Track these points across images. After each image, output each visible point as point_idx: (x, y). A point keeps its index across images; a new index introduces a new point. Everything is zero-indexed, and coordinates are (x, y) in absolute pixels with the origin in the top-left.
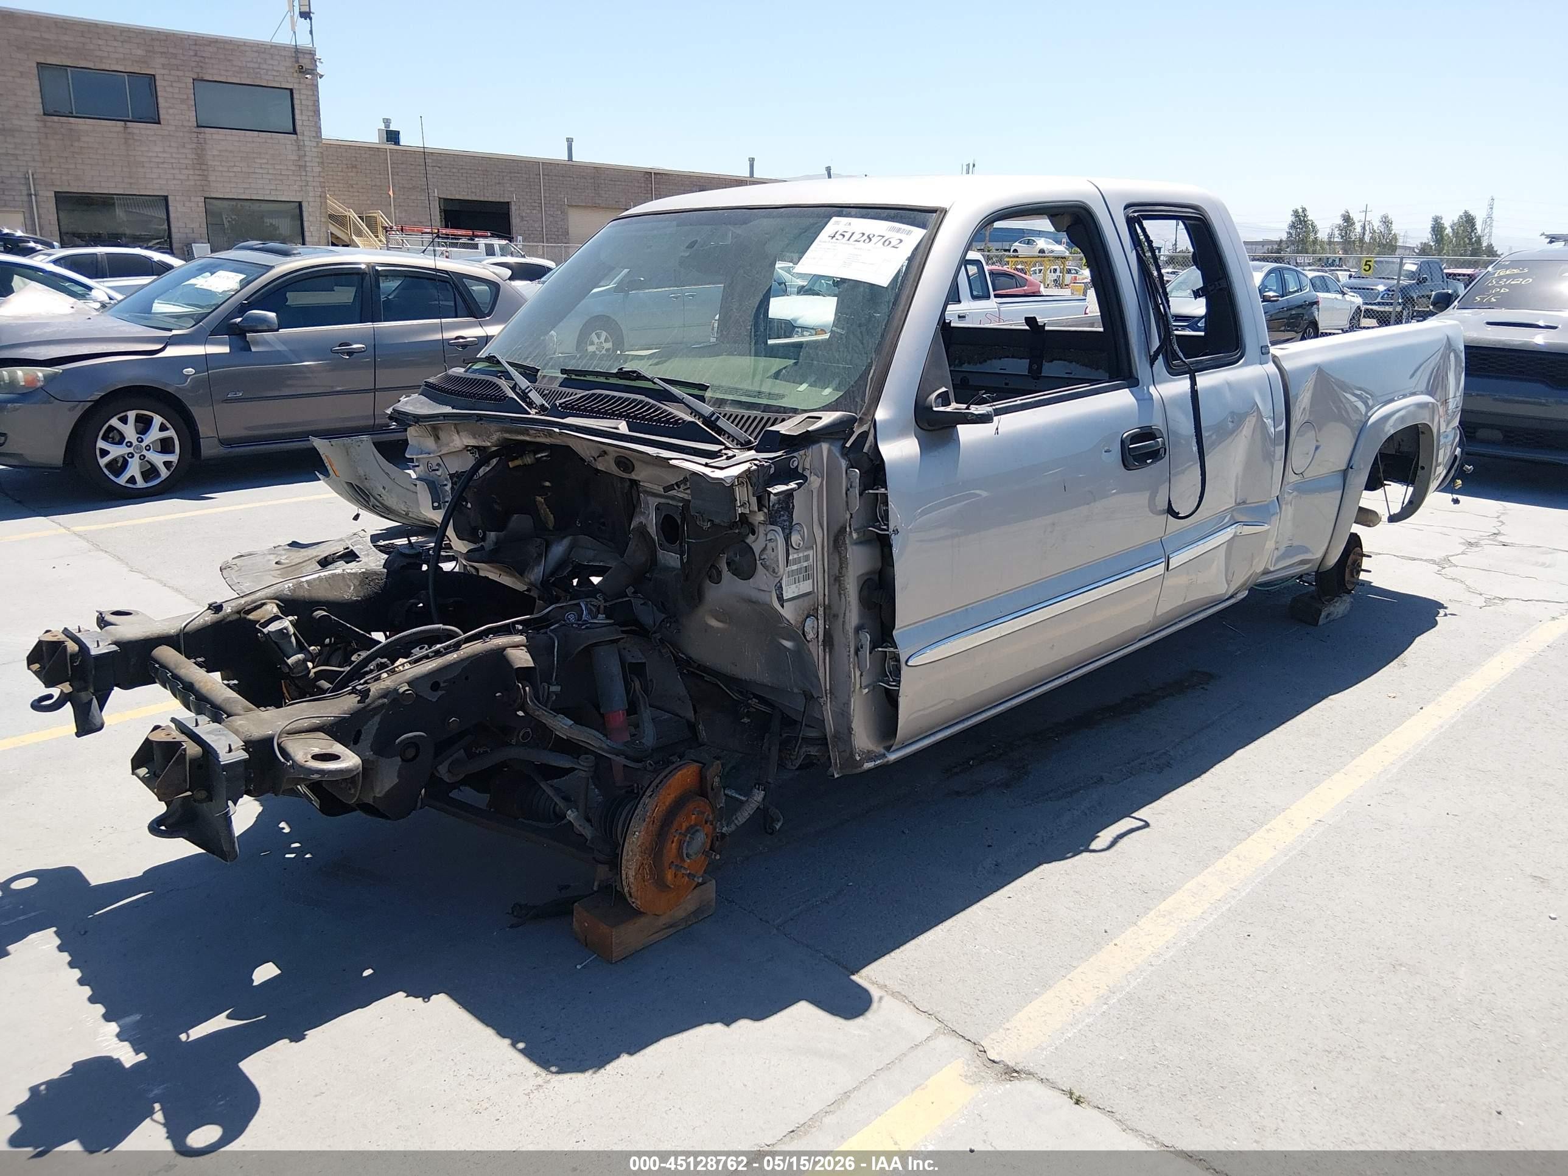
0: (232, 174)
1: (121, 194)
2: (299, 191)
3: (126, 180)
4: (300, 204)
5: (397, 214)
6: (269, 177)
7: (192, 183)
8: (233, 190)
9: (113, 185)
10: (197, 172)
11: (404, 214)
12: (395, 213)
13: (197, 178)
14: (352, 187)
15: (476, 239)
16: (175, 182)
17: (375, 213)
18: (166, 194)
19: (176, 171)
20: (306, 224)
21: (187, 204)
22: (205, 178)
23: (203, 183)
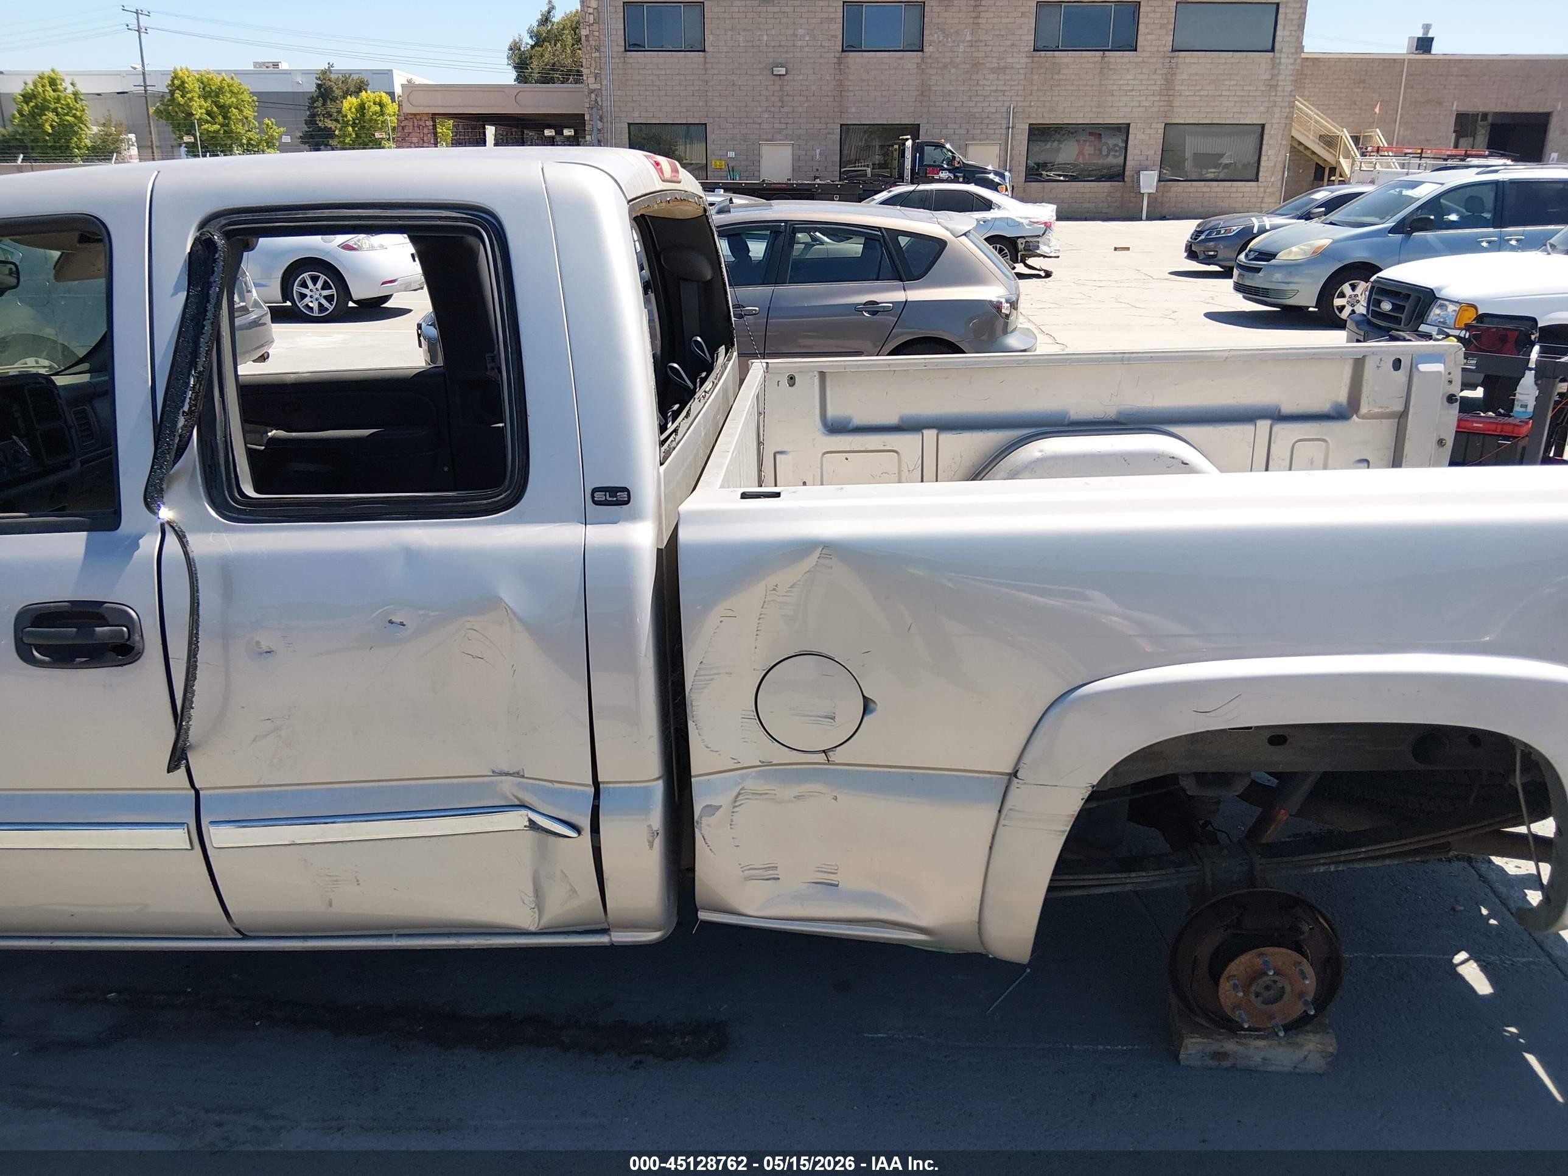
0: (1197, 99)
1: (1087, 124)
2: (1264, 113)
3: (1094, 110)
4: (1263, 126)
5: (1401, 133)
6: (1236, 99)
7: (1156, 109)
8: (1196, 115)
9: (1081, 115)
10: (1163, 98)
11: (1409, 132)
12: (1399, 131)
13: (1162, 104)
14: (1355, 104)
15: (1469, 159)
16: (1140, 109)
17: (1372, 132)
18: (1128, 122)
19: (1143, 98)
20: (1264, 148)
21: (1148, 131)
22: (1170, 104)
23: (1166, 109)
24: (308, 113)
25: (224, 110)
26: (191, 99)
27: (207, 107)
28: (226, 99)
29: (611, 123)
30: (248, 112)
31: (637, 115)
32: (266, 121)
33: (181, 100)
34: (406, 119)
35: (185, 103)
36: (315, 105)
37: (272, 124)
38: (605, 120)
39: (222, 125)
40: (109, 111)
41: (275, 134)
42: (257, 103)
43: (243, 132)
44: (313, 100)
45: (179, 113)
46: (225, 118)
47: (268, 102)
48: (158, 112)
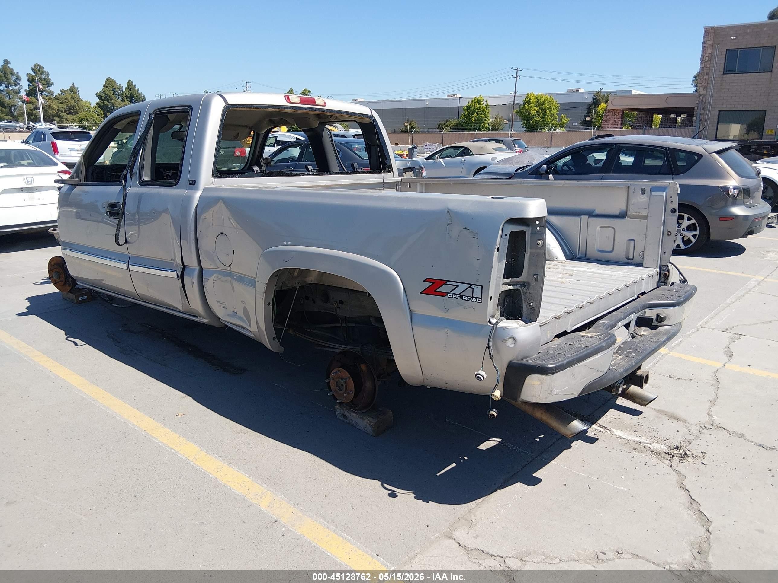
24: (586, 112)
25: (544, 110)
26: (531, 107)
27: (537, 110)
28: (546, 106)
29: (709, 111)
30: (554, 112)
31: (724, 106)
32: (562, 116)
33: (527, 107)
34: (609, 112)
35: (528, 108)
36: (590, 108)
37: (565, 117)
38: (706, 109)
39: (542, 118)
40: (498, 112)
41: (565, 121)
42: (559, 108)
43: (549, 120)
44: (590, 105)
45: (525, 113)
46: (543, 114)
47: (565, 107)
48: (517, 112)
